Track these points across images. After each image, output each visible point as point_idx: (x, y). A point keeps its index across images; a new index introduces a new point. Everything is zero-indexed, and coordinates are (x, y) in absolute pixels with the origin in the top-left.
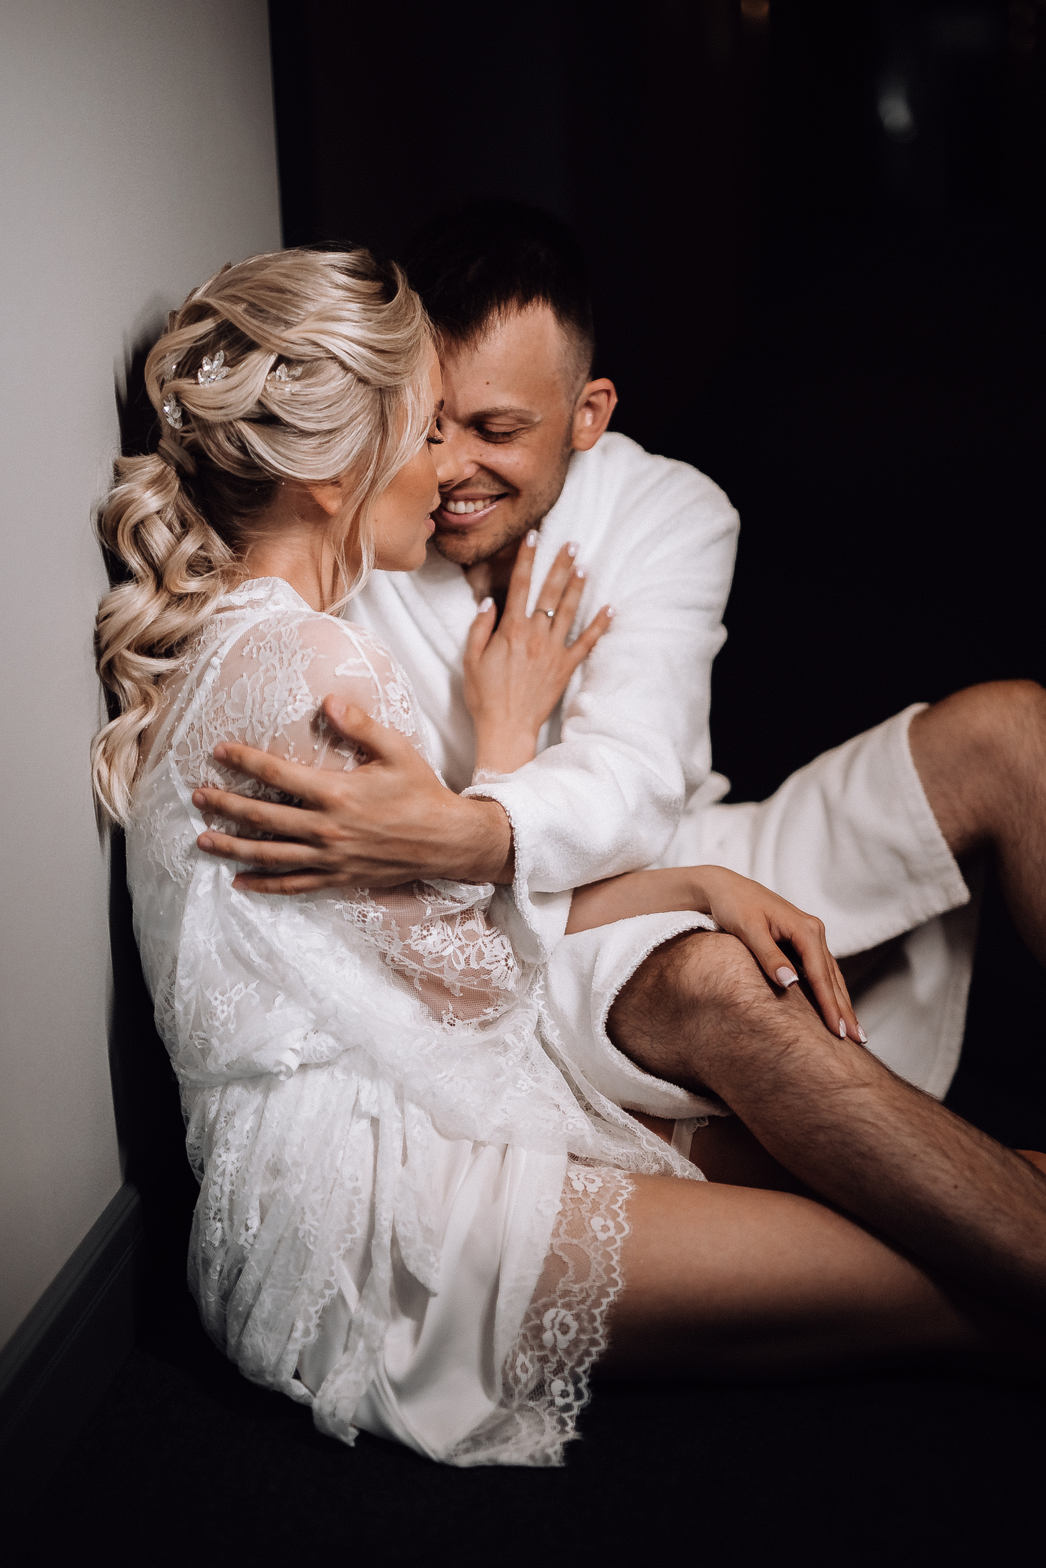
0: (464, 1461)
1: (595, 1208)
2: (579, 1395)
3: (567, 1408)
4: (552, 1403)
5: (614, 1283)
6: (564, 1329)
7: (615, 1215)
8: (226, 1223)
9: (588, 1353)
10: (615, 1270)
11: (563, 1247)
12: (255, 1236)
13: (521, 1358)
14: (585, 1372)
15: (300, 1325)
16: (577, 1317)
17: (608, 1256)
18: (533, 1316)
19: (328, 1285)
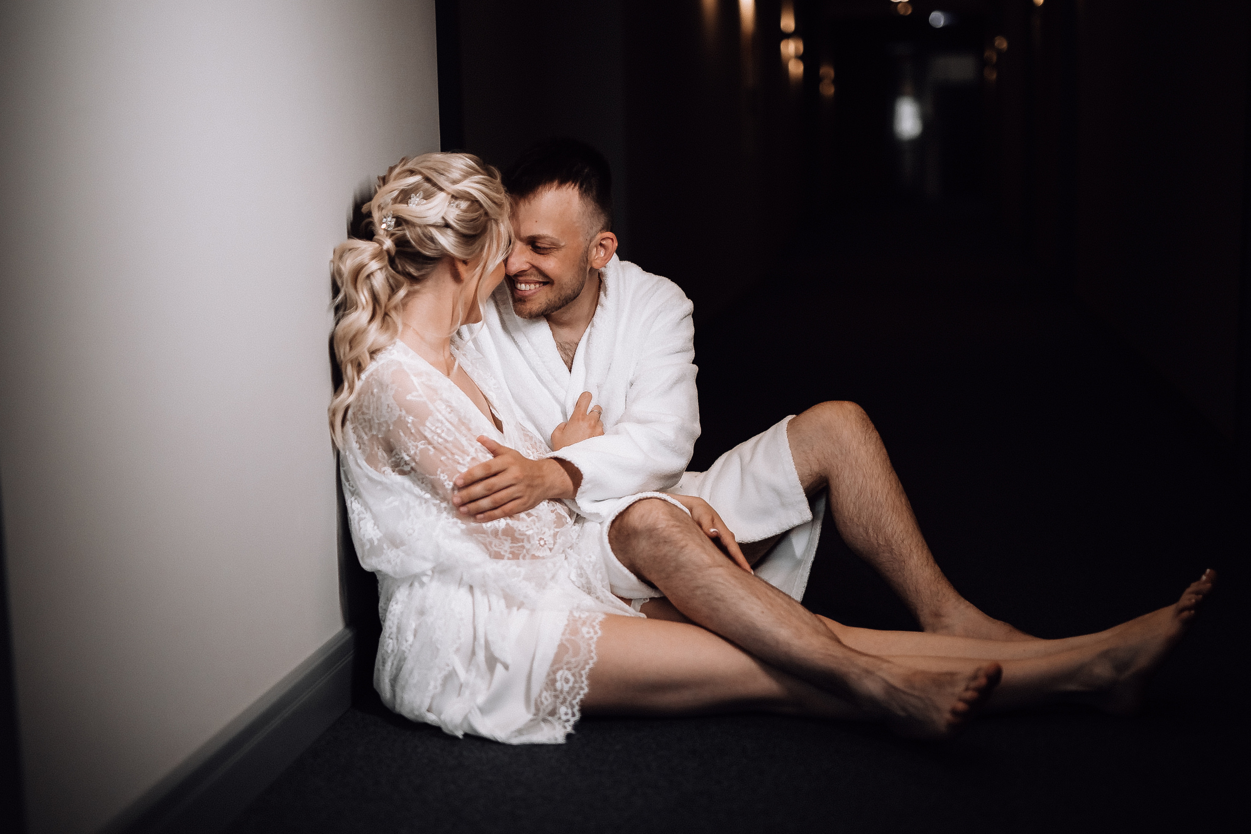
0: (515, 741)
1: (584, 623)
2: (574, 715)
3: (568, 721)
4: (560, 718)
5: (592, 658)
6: (567, 681)
7: (593, 627)
8: (395, 641)
9: (578, 694)
10: (592, 652)
11: (567, 640)
12: (411, 646)
13: (545, 694)
14: (577, 703)
15: (432, 683)
16: (573, 675)
17: (589, 645)
18: (551, 673)
19: (448, 665)
